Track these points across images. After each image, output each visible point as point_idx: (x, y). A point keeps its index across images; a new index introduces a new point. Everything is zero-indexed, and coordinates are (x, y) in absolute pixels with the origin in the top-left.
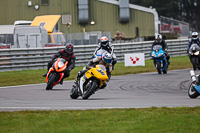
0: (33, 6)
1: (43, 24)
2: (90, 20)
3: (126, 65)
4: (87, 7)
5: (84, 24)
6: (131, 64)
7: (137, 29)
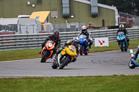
0: (31, 5)
1: (38, 18)
2: (71, 14)
3: (96, 46)
4: (68, 5)
5: (66, 17)
6: (99, 45)
7: (103, 21)
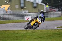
0: (6, 2)
1: (4, 7)
7: (39, 10)
